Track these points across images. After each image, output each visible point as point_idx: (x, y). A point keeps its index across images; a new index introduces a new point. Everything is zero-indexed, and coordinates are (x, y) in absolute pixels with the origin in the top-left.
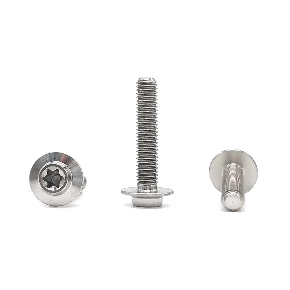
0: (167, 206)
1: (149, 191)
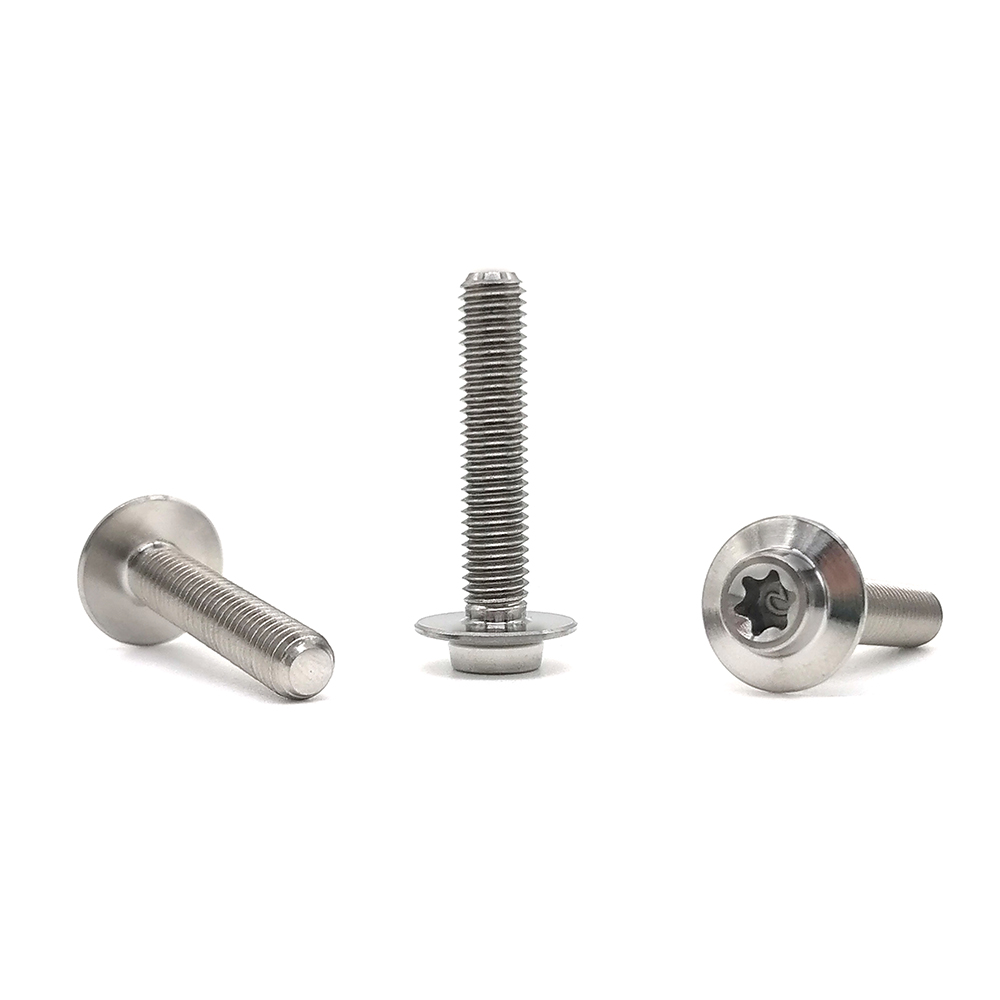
0: (555, 669)
1: (501, 625)
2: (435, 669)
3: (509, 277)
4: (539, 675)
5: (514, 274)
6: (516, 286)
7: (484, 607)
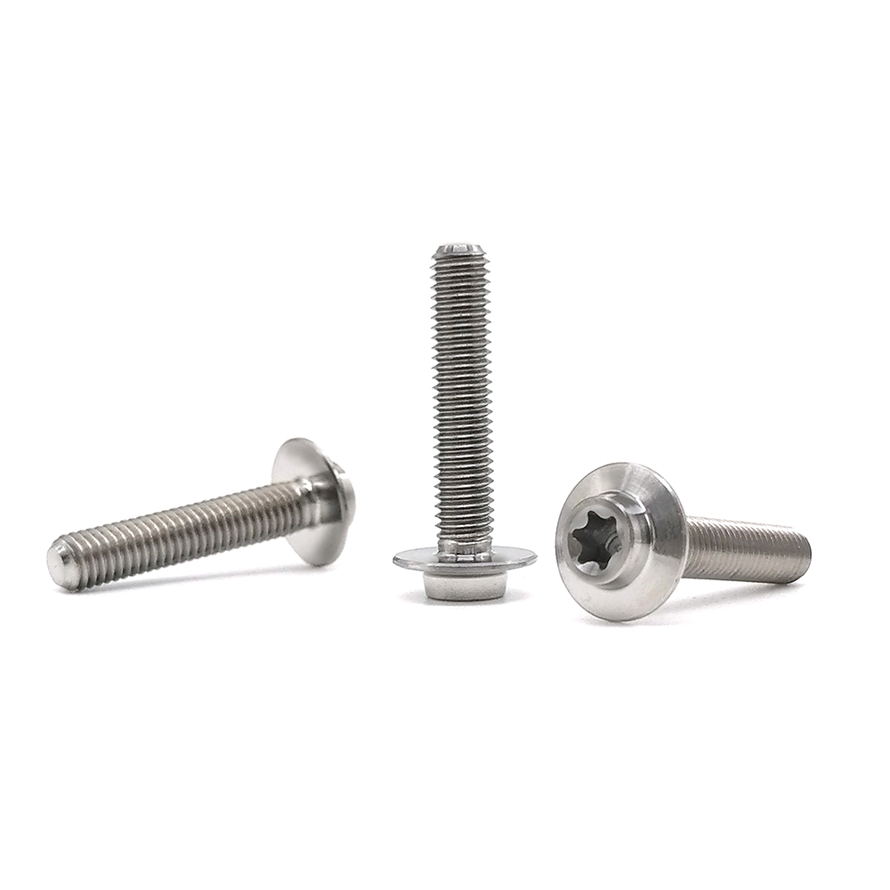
2: (412, 597)
3: (475, 249)
4: (503, 602)
5: (479, 247)
6: (481, 257)
7: (454, 542)
